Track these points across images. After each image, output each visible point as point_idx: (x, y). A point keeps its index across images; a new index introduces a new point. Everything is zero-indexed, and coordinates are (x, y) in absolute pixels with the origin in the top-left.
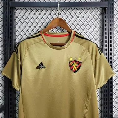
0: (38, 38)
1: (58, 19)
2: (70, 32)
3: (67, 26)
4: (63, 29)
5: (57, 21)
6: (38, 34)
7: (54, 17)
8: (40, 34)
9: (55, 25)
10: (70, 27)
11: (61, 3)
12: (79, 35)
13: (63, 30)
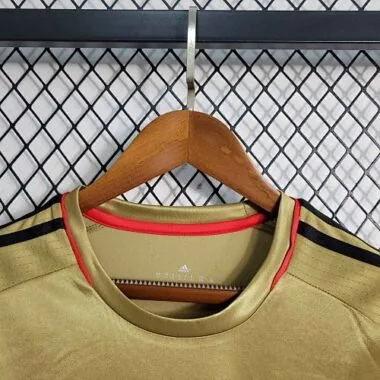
0: (35, 251)
1: (187, 119)
2: (268, 205)
3: (248, 166)
4: (216, 183)
5: (180, 130)
6: (45, 217)
7: (163, 109)
8: (59, 215)
10: (265, 171)
11: (205, 18)
12: (332, 232)
13: (216, 191)
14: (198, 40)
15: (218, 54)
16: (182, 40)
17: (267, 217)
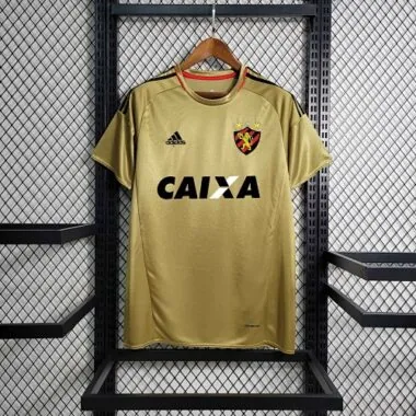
1: (212, 41)
2: (237, 68)
4: (222, 63)
5: (209, 45)
7: (203, 39)
9: (206, 55)
10: (238, 60)
11: (218, 7)
13: (222, 67)
14: (216, 14)
15: (222, 19)
16: (211, 15)
17: (237, 72)
